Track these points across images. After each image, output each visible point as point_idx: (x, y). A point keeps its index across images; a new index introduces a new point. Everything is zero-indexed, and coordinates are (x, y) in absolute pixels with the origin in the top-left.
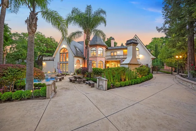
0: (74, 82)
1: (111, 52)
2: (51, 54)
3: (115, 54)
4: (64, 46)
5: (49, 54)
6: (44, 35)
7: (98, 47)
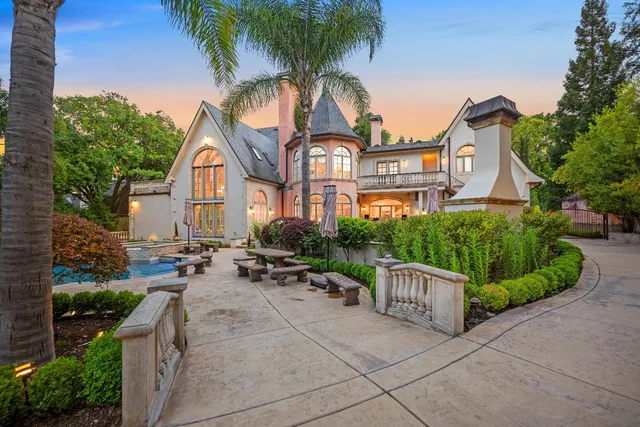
0: (259, 280)
1: (378, 163)
2: (161, 172)
3: (393, 169)
4: (208, 141)
5: (152, 173)
6: (134, 107)
7: (331, 142)
